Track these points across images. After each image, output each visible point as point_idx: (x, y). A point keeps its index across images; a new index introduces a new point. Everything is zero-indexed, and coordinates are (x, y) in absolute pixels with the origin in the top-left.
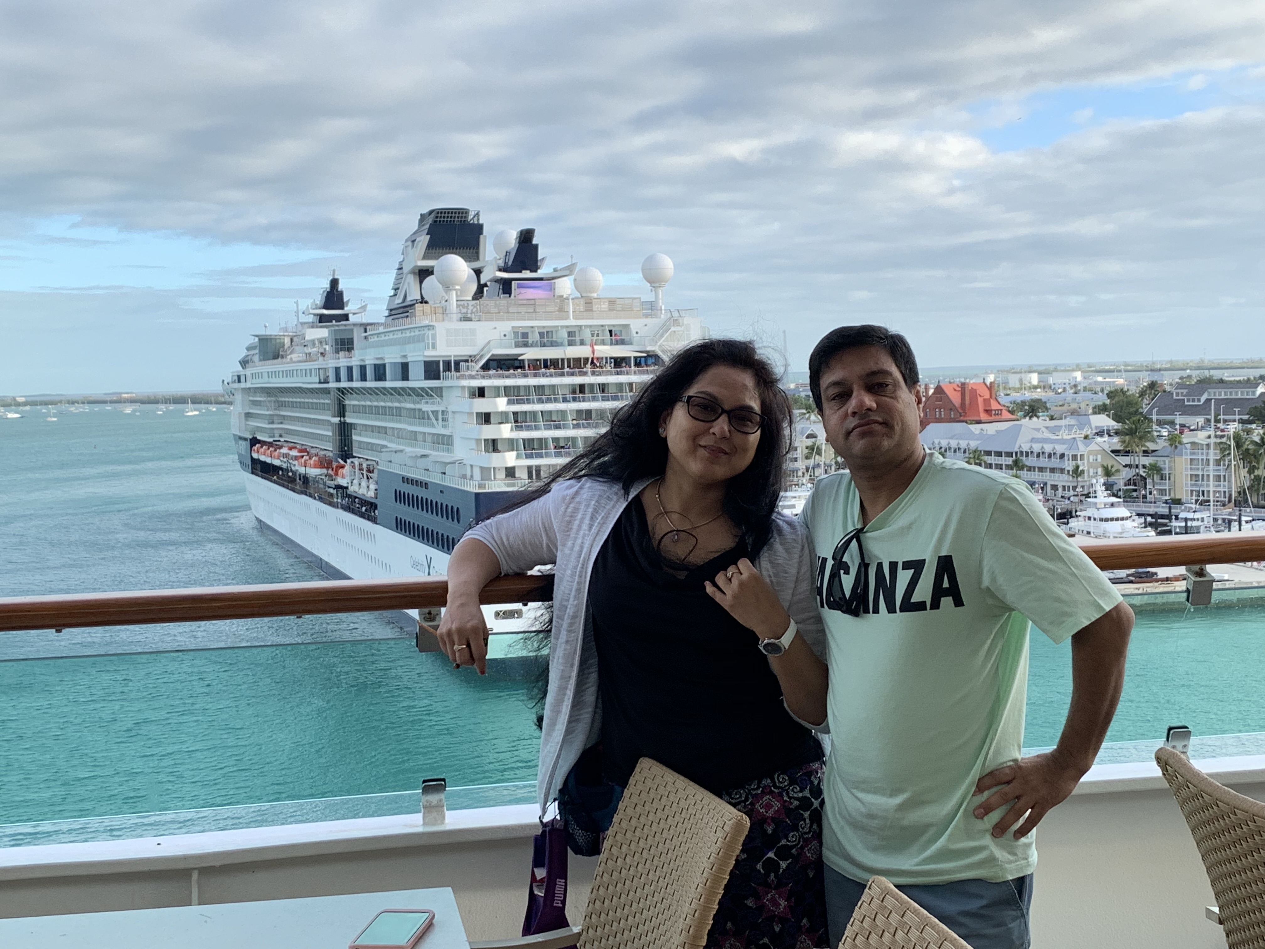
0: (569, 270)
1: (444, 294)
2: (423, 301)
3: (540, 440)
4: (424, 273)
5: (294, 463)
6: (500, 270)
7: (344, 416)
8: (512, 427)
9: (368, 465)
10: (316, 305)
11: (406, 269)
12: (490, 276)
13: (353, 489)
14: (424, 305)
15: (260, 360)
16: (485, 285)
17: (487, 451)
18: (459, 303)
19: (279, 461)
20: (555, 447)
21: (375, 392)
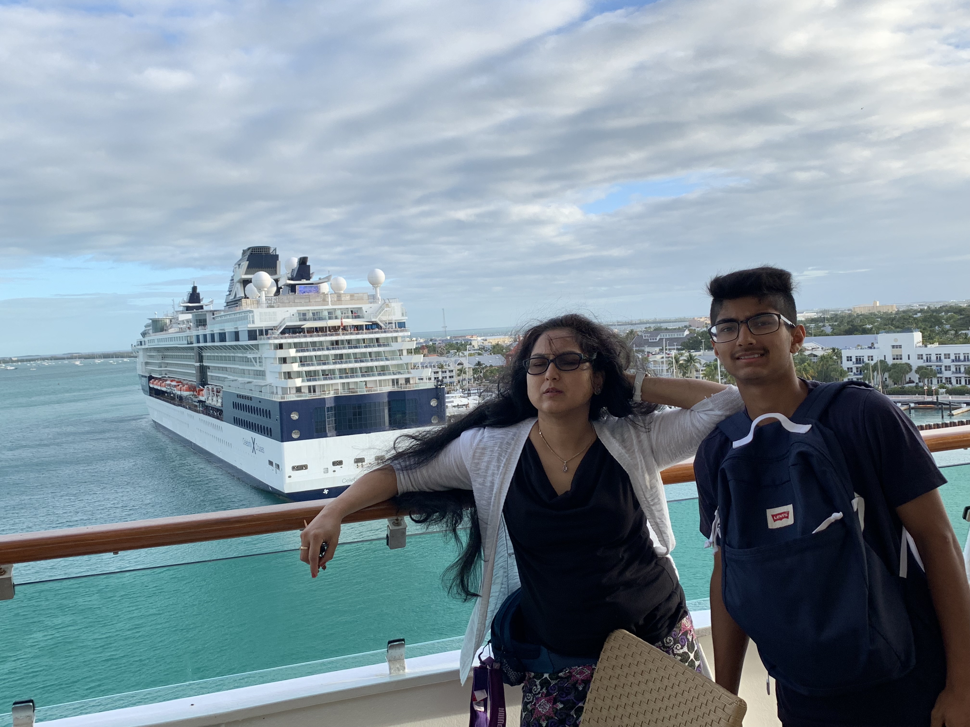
0: (328, 279)
1: (258, 293)
2: (246, 297)
3: (315, 371)
4: (246, 282)
5: (174, 389)
6: (289, 279)
7: (202, 362)
8: (299, 364)
9: (217, 389)
10: (184, 301)
11: (236, 279)
12: (284, 283)
13: (209, 402)
14: (247, 299)
15: (153, 333)
16: (281, 288)
17: (285, 378)
18: (267, 298)
19: (165, 388)
20: (323, 375)
21: (220, 348)
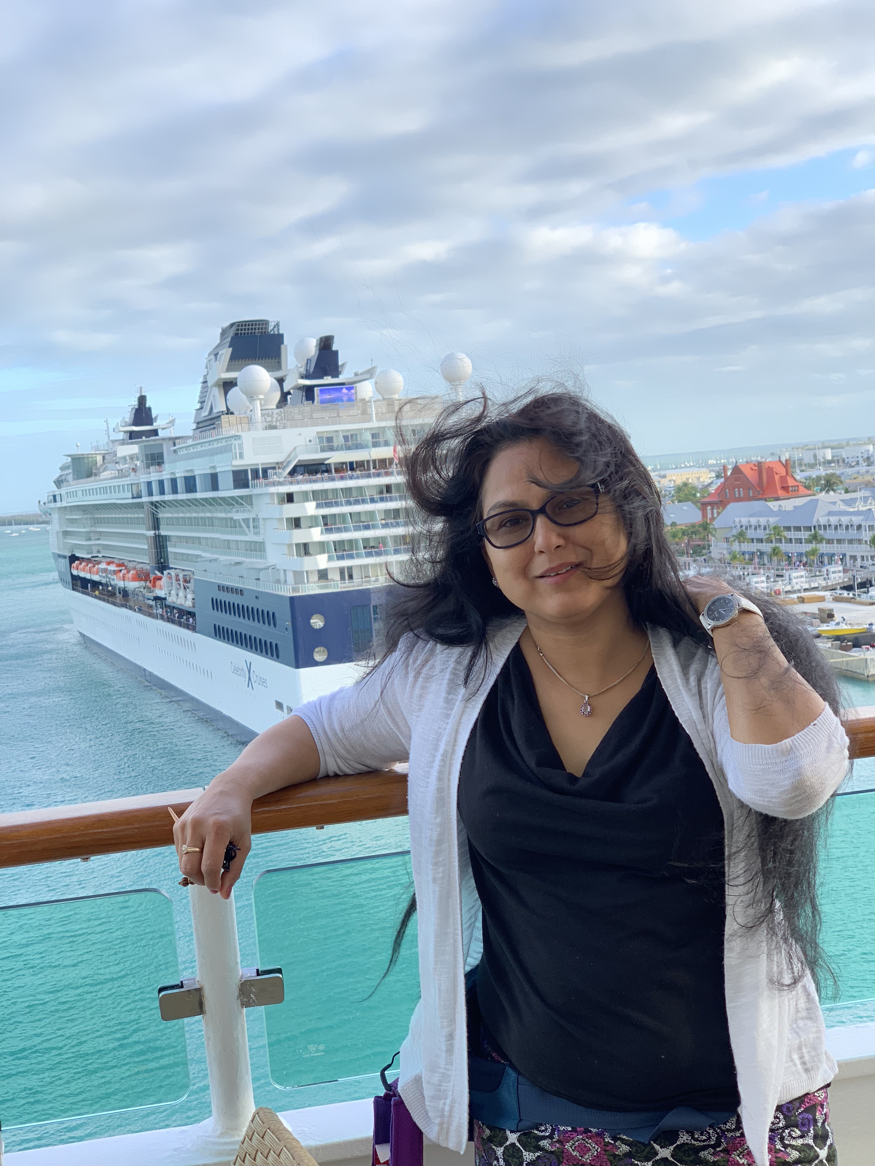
0: (370, 373)
1: (249, 405)
2: (229, 412)
3: (350, 541)
4: (228, 385)
5: (112, 577)
6: (302, 378)
7: (158, 529)
8: (322, 530)
9: (184, 575)
10: (126, 422)
11: (211, 380)
12: (293, 384)
13: (171, 600)
14: (230, 416)
15: (74, 479)
16: (289, 393)
17: (299, 555)
18: (263, 412)
19: (98, 576)
20: (365, 548)
21: (186, 504)
